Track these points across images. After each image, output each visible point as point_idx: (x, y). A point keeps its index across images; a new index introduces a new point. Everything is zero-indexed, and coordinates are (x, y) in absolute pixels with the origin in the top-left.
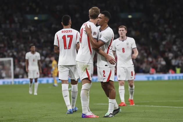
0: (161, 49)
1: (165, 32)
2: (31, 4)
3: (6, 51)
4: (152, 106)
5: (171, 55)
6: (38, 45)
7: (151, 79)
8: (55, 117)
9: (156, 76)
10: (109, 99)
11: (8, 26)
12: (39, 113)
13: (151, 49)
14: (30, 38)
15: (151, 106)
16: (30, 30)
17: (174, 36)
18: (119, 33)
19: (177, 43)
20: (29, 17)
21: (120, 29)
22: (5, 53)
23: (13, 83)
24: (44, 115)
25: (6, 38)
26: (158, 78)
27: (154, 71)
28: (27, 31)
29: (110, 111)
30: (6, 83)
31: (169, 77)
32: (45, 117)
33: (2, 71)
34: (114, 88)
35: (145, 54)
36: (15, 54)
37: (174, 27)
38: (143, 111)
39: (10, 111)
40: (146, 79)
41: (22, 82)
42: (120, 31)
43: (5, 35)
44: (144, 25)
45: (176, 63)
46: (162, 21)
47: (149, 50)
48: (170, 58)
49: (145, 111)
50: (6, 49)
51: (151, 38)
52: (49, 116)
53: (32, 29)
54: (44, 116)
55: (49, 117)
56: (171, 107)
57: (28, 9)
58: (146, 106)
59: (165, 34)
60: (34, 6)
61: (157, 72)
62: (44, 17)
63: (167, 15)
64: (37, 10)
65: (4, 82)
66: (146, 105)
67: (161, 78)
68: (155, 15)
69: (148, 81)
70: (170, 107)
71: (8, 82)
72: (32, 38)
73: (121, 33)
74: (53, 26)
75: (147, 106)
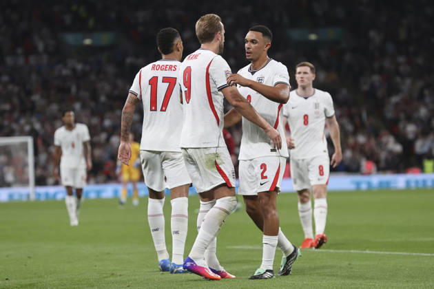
0: (389, 114)
1: (398, 73)
2: (74, 8)
3: (17, 121)
4: (368, 252)
5: (411, 129)
6: (92, 104)
7: (364, 187)
8: (135, 280)
9: (376, 179)
10: (264, 236)
11: (21, 61)
12: (95, 268)
13: (364, 115)
14: (74, 89)
15: (364, 252)
16: (74, 70)
17: (420, 84)
18: (297, 79)
19: (428, 100)
20: (70, 38)
21: (299, 69)
22: (15, 126)
23: (33, 197)
24: (106, 274)
25: (16, 89)
26: (381, 184)
27: (373, 168)
28: (65, 72)
29: (266, 264)
30: (16, 197)
31: (408, 183)
32: (108, 279)
33: (6, 169)
34: (274, 208)
35: (350, 128)
36: (37, 126)
37: (420, 61)
38: (347, 263)
39: (25, 265)
40: (352, 187)
41: (55, 195)
42: (300, 73)
43: (12, 81)
44: (348, 57)
45: (425, 149)
46: (390, 47)
47: (360, 116)
48: (411, 136)
49: (349, 264)
50: (16, 115)
51: (365, 88)
52: (120, 275)
53: (79, 67)
54: (107, 277)
55: (119, 278)
56: (414, 254)
57: (68, 19)
58: (352, 251)
59: (398, 79)
60: (83, 12)
61: (381, 169)
62: (105, 38)
63: (403, 34)
64: (91, 22)
65: (11, 196)
66: (354, 249)
67: (388, 183)
68: (372, 34)
69: (358, 191)
70: (412, 254)
71: (21, 195)
72: (78, 88)
73: (302, 78)
74: (129, 60)
75: (355, 251)
